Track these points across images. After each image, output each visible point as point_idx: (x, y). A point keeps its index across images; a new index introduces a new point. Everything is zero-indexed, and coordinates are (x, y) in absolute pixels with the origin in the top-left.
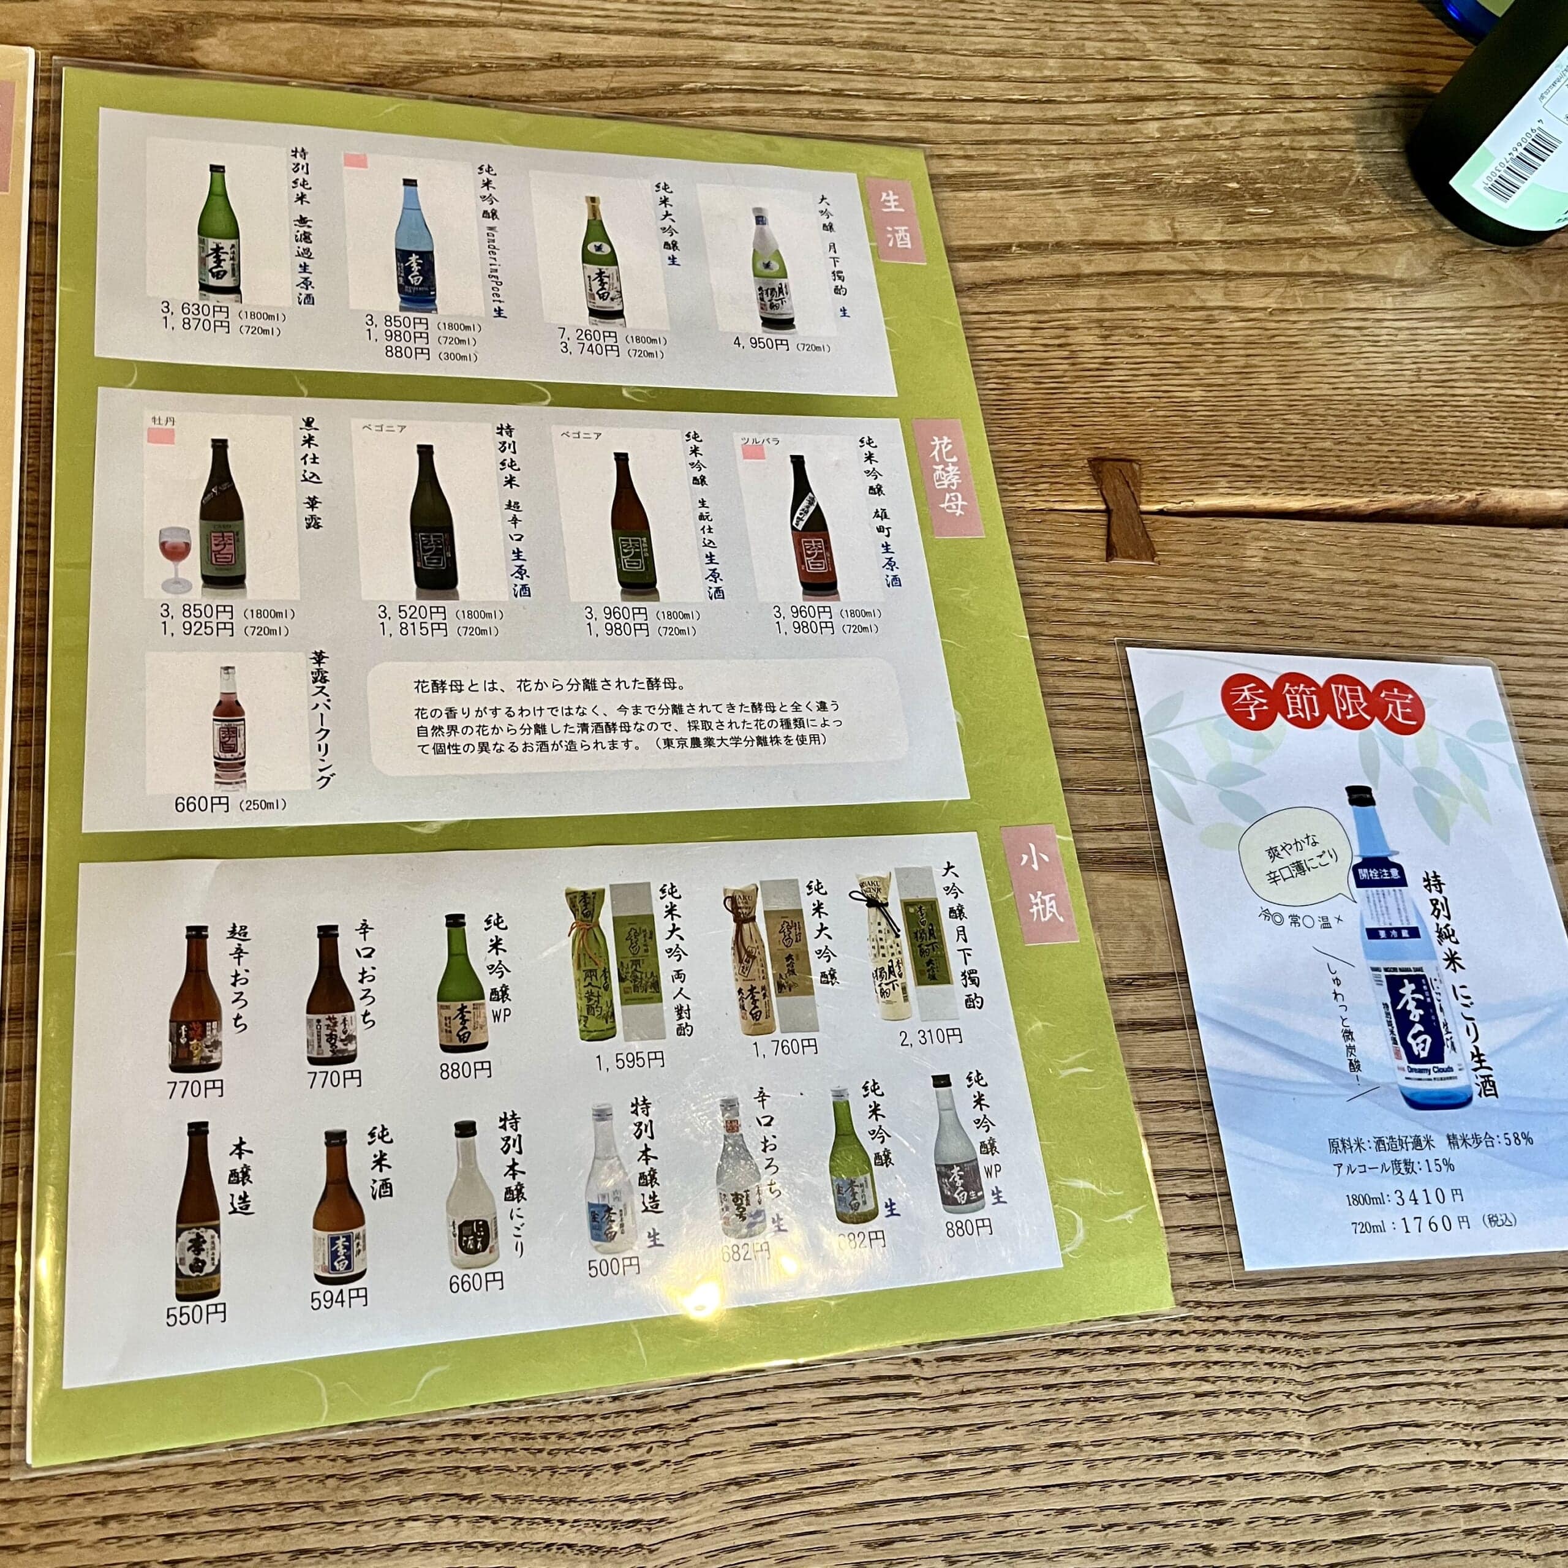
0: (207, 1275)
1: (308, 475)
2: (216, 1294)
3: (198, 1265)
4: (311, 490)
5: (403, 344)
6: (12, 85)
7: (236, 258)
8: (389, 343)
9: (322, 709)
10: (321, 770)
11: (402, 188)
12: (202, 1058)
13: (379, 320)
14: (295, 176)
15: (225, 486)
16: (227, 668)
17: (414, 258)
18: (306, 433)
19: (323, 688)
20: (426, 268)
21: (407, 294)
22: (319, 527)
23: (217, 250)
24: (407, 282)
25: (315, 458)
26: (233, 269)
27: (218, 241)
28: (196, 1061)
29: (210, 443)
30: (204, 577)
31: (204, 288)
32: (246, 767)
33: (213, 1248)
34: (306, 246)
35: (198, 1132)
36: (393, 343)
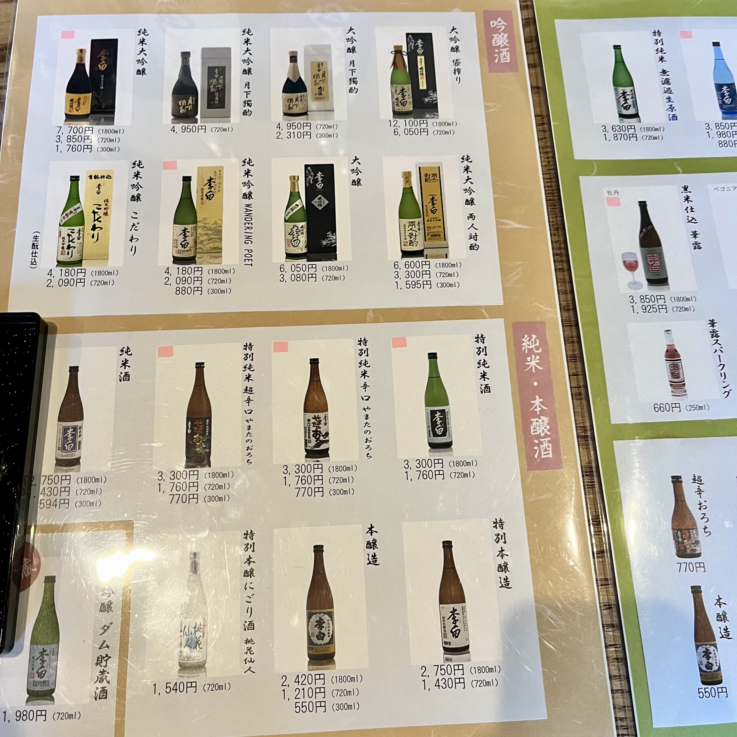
0: (715, 671)
1: (690, 219)
2: (720, 682)
3: (709, 666)
4: (693, 227)
5: (727, 139)
6: (511, 12)
7: (634, 97)
8: (720, 139)
9: (718, 352)
10: (724, 388)
11: (713, 47)
12: (692, 550)
13: (712, 126)
14: (657, 47)
15: (649, 227)
16: (668, 331)
17: (725, 88)
18: (685, 195)
19: (717, 340)
20: (733, 93)
21: (724, 109)
22: (700, 248)
23: (624, 93)
24: (724, 103)
25: (692, 209)
26: (634, 104)
27: (624, 88)
28: (688, 551)
29: (638, 204)
30: (648, 280)
31: (621, 116)
32: (686, 386)
33: (715, 657)
34: (669, 86)
35: (696, 591)
36: (722, 139)
